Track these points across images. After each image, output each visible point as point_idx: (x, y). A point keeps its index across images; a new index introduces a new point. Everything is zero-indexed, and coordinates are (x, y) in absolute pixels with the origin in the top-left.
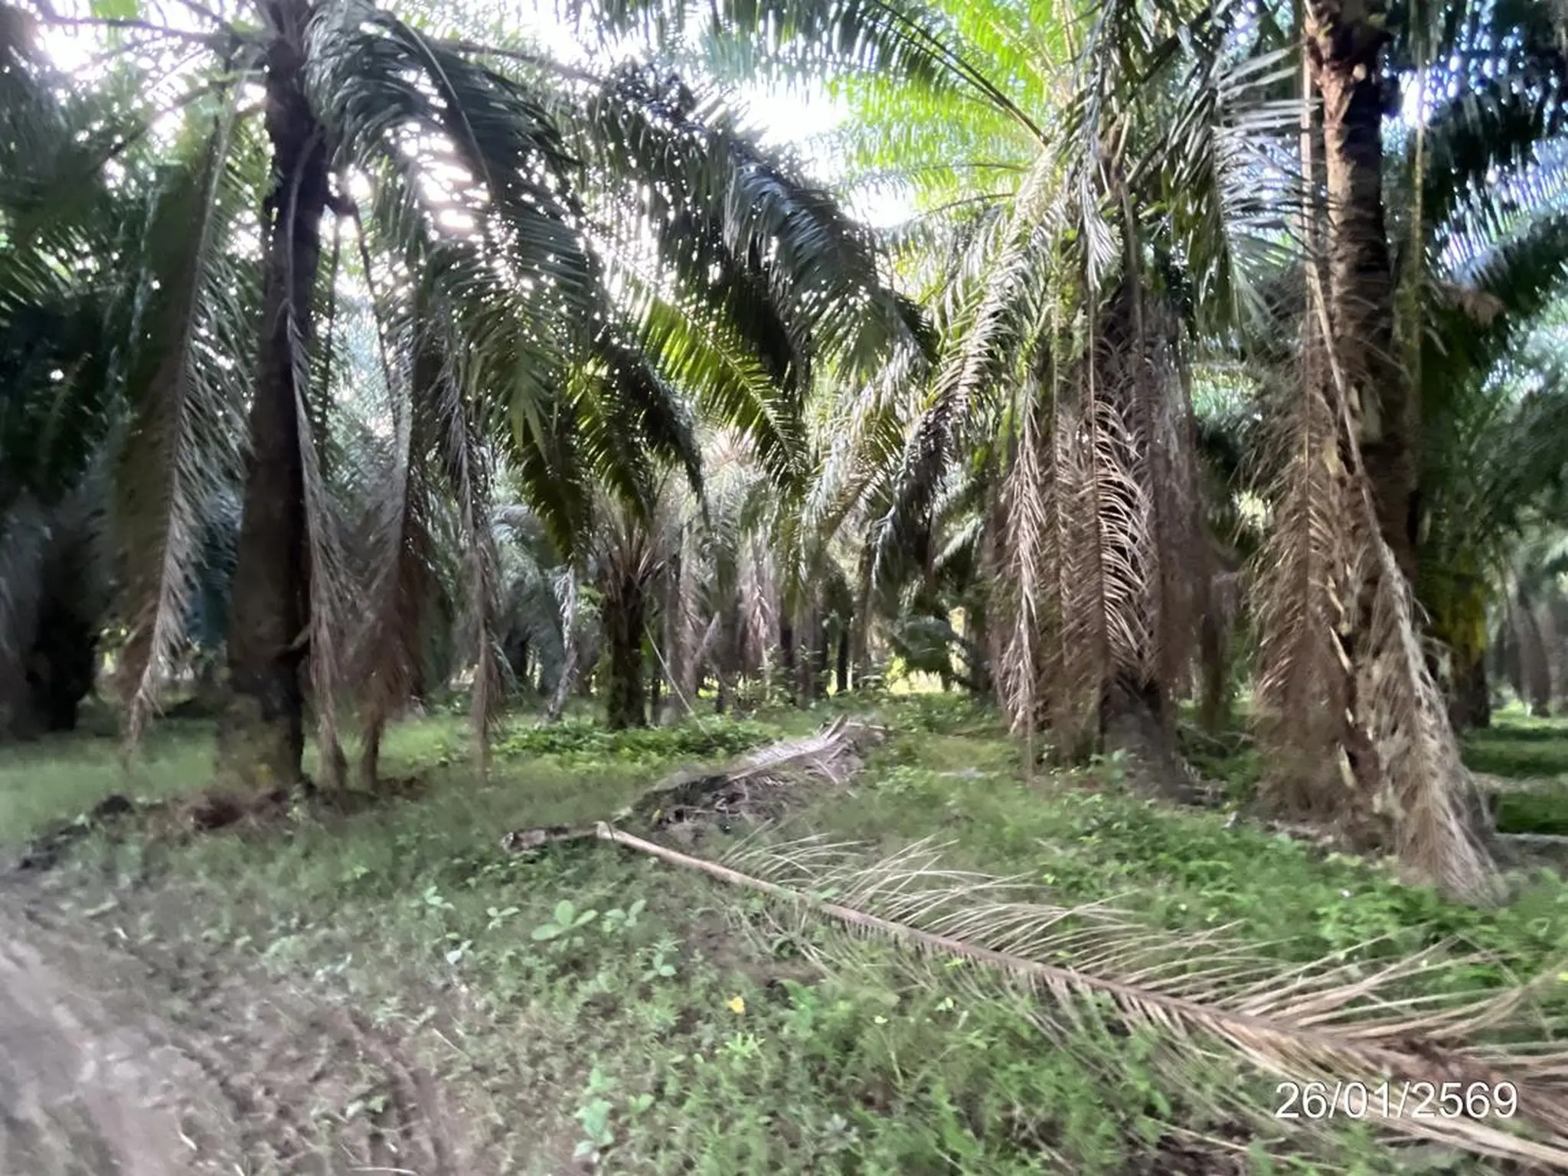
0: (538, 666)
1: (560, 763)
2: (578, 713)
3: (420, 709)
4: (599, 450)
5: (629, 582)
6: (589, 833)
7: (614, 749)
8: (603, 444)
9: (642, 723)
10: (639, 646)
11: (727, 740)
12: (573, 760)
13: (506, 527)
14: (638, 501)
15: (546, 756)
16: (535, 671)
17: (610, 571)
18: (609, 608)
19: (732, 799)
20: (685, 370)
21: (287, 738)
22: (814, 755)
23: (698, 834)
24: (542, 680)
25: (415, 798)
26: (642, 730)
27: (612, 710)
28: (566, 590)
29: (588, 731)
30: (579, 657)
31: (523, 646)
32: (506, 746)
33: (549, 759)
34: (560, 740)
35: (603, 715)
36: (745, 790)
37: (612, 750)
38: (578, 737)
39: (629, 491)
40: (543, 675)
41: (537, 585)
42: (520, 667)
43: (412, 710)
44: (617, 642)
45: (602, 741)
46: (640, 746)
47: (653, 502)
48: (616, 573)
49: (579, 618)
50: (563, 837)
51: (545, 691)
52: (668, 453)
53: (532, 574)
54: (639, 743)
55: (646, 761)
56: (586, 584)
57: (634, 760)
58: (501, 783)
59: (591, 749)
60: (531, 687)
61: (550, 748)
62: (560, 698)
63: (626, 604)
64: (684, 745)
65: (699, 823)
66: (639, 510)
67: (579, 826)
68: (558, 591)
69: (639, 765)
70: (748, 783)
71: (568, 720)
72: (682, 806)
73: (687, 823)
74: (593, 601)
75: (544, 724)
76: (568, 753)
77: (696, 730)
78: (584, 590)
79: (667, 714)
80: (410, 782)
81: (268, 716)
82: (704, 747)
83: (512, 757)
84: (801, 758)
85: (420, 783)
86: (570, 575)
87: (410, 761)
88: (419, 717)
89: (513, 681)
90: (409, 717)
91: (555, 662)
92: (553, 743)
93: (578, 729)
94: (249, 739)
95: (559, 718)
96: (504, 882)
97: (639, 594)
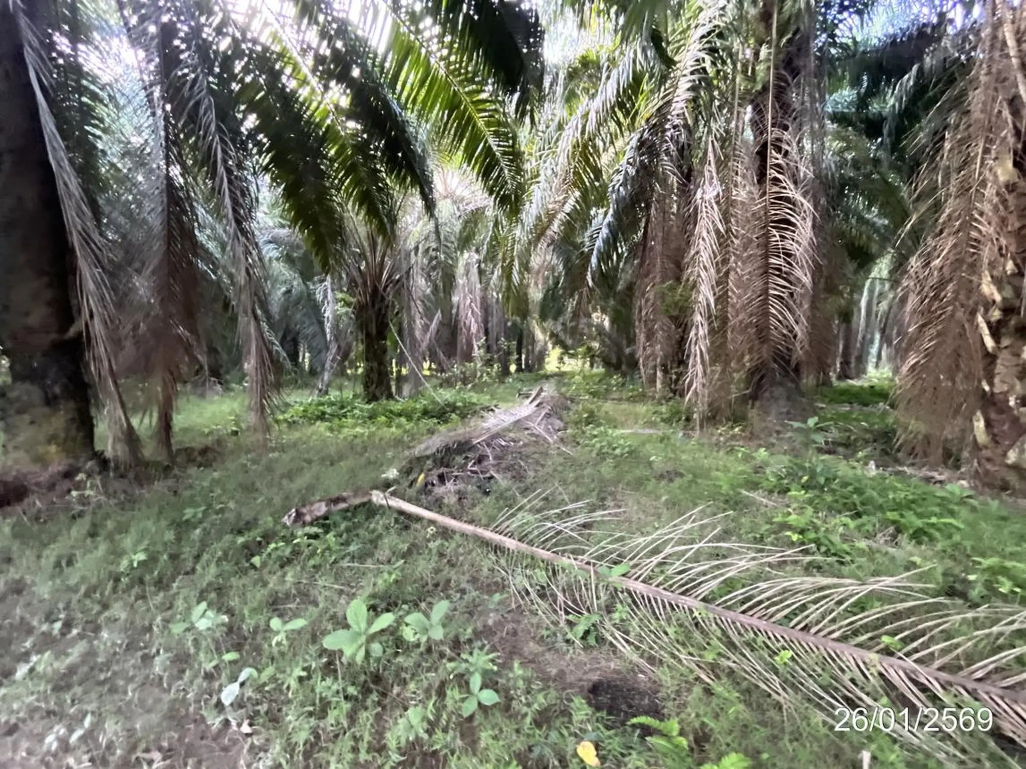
0: (307, 355)
1: (331, 429)
2: (340, 389)
3: (219, 387)
4: (346, 175)
5: (375, 290)
6: (365, 499)
7: (372, 417)
8: (351, 170)
9: (390, 396)
10: (385, 339)
11: (458, 408)
12: (341, 427)
13: (272, 246)
14: (381, 222)
15: (318, 423)
16: (305, 358)
17: (360, 281)
18: (360, 310)
19: (480, 460)
20: (420, 98)
21: (73, 419)
22: (527, 418)
23: (461, 496)
24: (311, 366)
25: (207, 465)
26: (392, 402)
27: (366, 387)
28: (325, 297)
29: (351, 403)
30: (339, 347)
31: (295, 343)
32: (287, 416)
33: (321, 427)
34: (328, 410)
35: (360, 389)
36: (489, 451)
37: (370, 418)
38: (342, 407)
39: (373, 212)
40: (311, 361)
41: (302, 292)
42: (294, 356)
43: (211, 388)
44: (368, 335)
45: (362, 410)
46: (392, 415)
47: (394, 221)
48: (365, 283)
49: (337, 318)
50: (343, 505)
51: (313, 372)
52: (404, 179)
53: (297, 283)
54: (391, 412)
55: (399, 426)
56: (342, 291)
57: (389, 426)
58: (282, 449)
59: (353, 417)
60: (303, 369)
61: (322, 417)
62: (326, 378)
63: (373, 306)
64: (426, 413)
65: (461, 486)
66: (382, 229)
67: (356, 495)
68: (319, 297)
69: (393, 429)
70: (488, 445)
71: (334, 395)
72: (442, 470)
73: (450, 485)
74: (348, 304)
75: (315, 398)
76: (336, 421)
77: (434, 402)
78: (340, 296)
79: (406, 389)
80: (205, 451)
81: (50, 401)
82: (441, 414)
83: (292, 424)
84: (517, 422)
85: (213, 450)
86: (328, 283)
87: (206, 431)
88: (218, 394)
89: (288, 365)
90: (209, 393)
91: (320, 352)
92: (324, 413)
93: (342, 401)
94: (32, 422)
95: (326, 393)
96: (289, 561)
97: (383, 299)
